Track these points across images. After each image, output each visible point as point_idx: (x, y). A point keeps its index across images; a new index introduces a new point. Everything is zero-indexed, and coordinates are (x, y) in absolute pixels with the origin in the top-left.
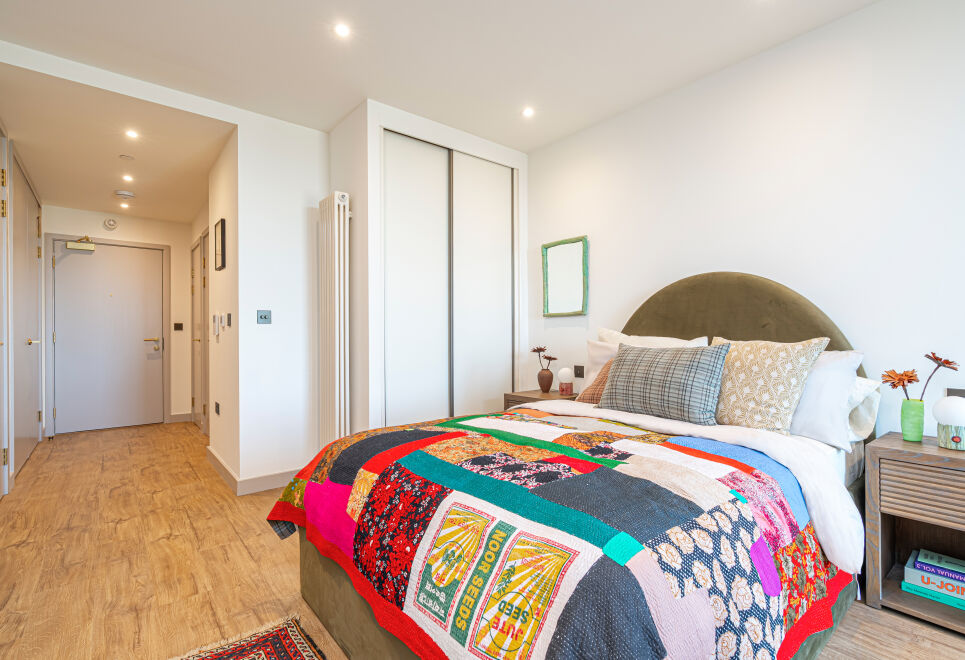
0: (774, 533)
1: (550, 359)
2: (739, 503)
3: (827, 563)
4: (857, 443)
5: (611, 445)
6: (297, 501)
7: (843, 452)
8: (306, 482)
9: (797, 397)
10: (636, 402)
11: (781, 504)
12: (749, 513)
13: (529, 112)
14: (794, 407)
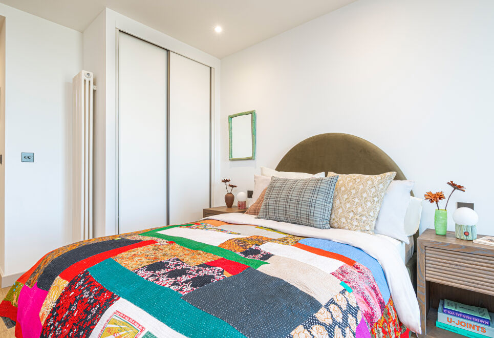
0: (370, 312)
1: (232, 186)
2: (347, 293)
3: (401, 324)
4: (411, 236)
5: (260, 247)
6: (14, 302)
7: (404, 244)
8: (23, 285)
9: (378, 209)
10: (281, 214)
11: (374, 288)
12: (353, 299)
13: (218, 29)
14: (376, 216)
